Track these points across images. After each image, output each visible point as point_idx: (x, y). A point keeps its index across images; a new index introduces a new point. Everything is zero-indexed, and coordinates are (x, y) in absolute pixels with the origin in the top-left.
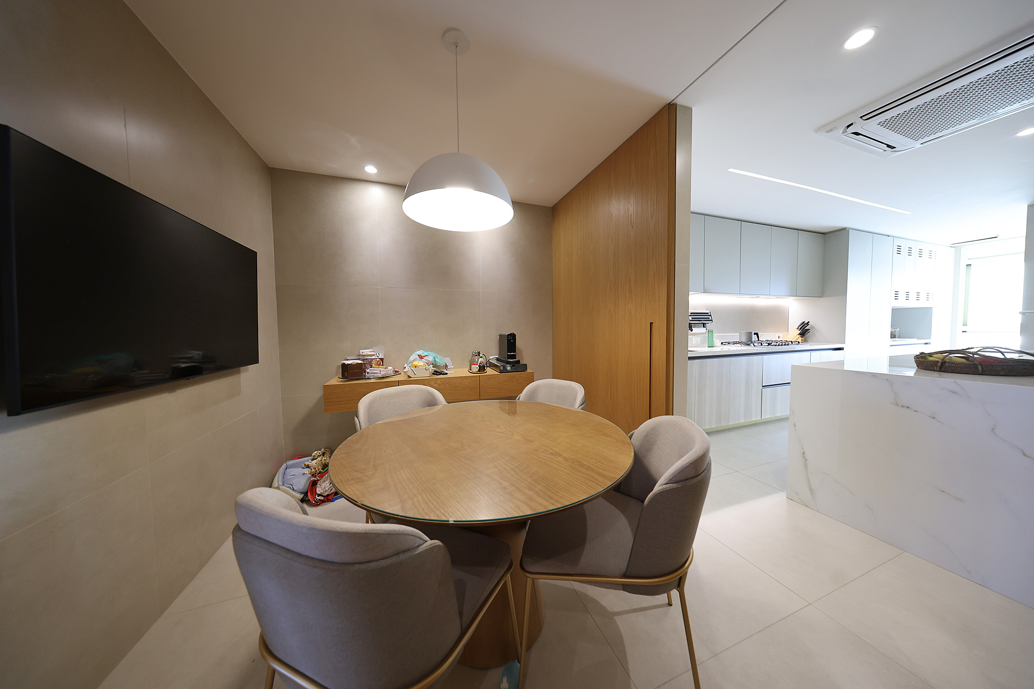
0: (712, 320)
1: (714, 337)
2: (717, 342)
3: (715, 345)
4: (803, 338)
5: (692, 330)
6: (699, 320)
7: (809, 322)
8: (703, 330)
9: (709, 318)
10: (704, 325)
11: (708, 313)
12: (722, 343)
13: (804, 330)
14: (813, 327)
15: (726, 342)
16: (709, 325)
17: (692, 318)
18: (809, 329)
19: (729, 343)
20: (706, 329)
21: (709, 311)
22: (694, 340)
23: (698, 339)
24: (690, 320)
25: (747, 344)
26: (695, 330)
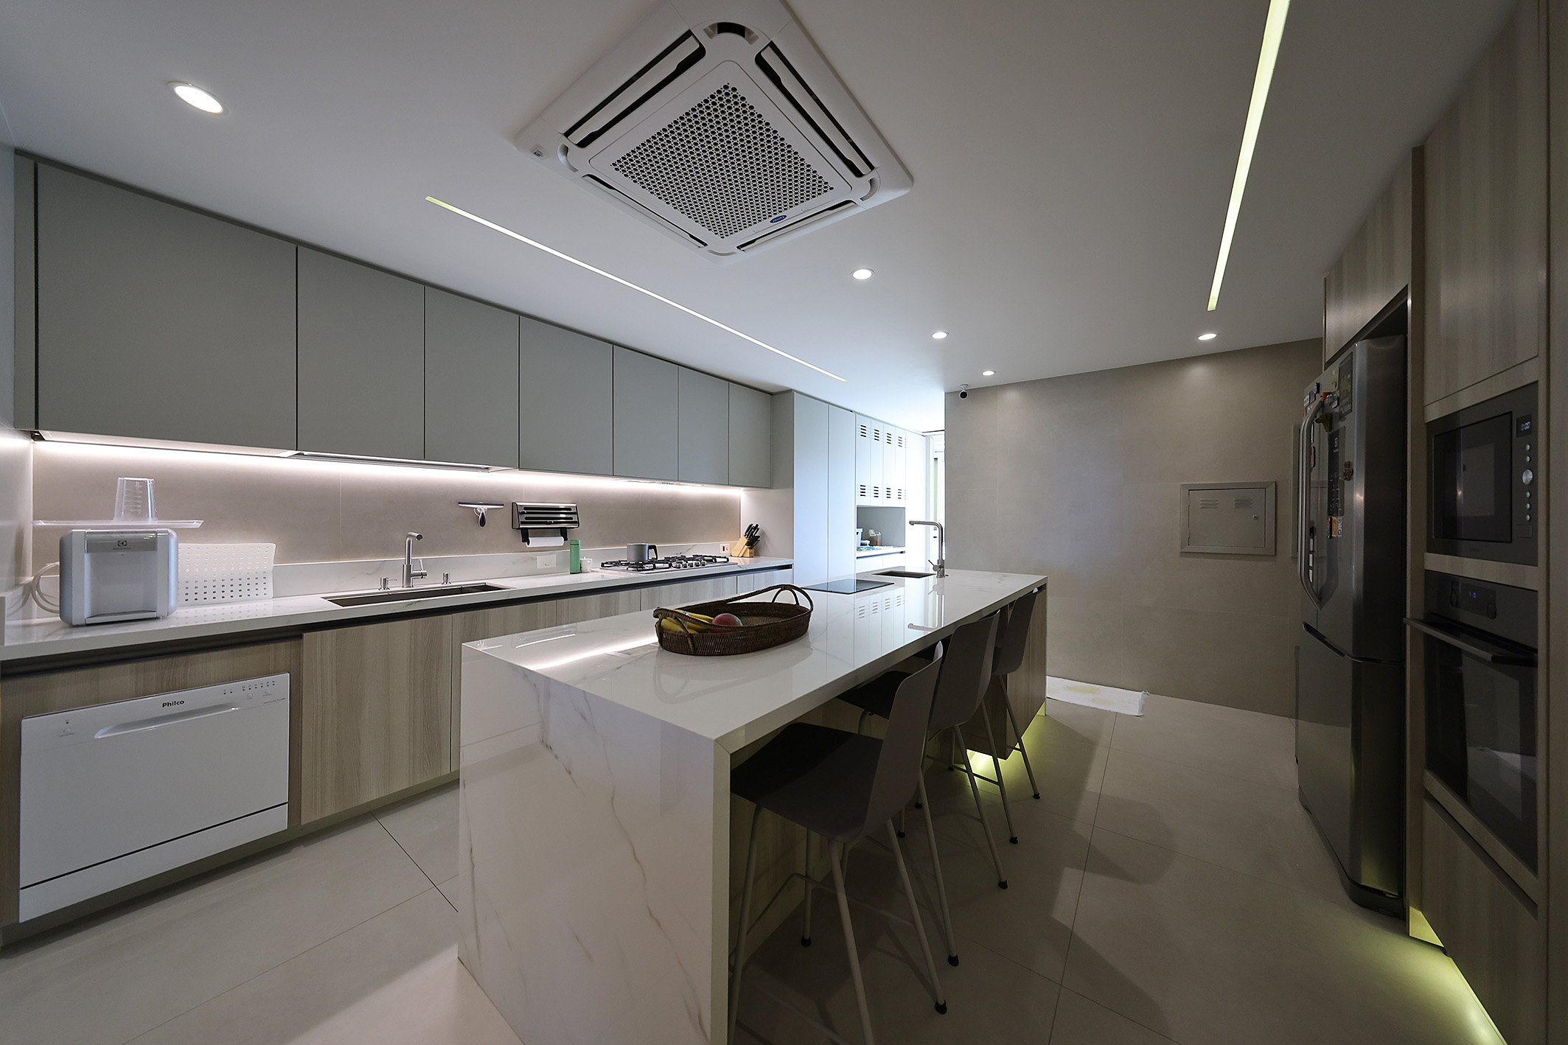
0: (579, 523)
1: (581, 554)
2: (587, 562)
3: (586, 570)
4: (753, 551)
5: (529, 543)
6: (547, 523)
7: (757, 525)
8: (559, 541)
9: (572, 518)
10: (563, 533)
11: (570, 509)
12: (602, 565)
13: (753, 538)
14: (763, 533)
15: (607, 563)
16: (575, 532)
17: (526, 518)
18: (759, 537)
19: (618, 564)
20: (566, 539)
21: (575, 505)
22: (541, 560)
23: (552, 559)
24: (523, 523)
25: (639, 566)
26: (535, 542)
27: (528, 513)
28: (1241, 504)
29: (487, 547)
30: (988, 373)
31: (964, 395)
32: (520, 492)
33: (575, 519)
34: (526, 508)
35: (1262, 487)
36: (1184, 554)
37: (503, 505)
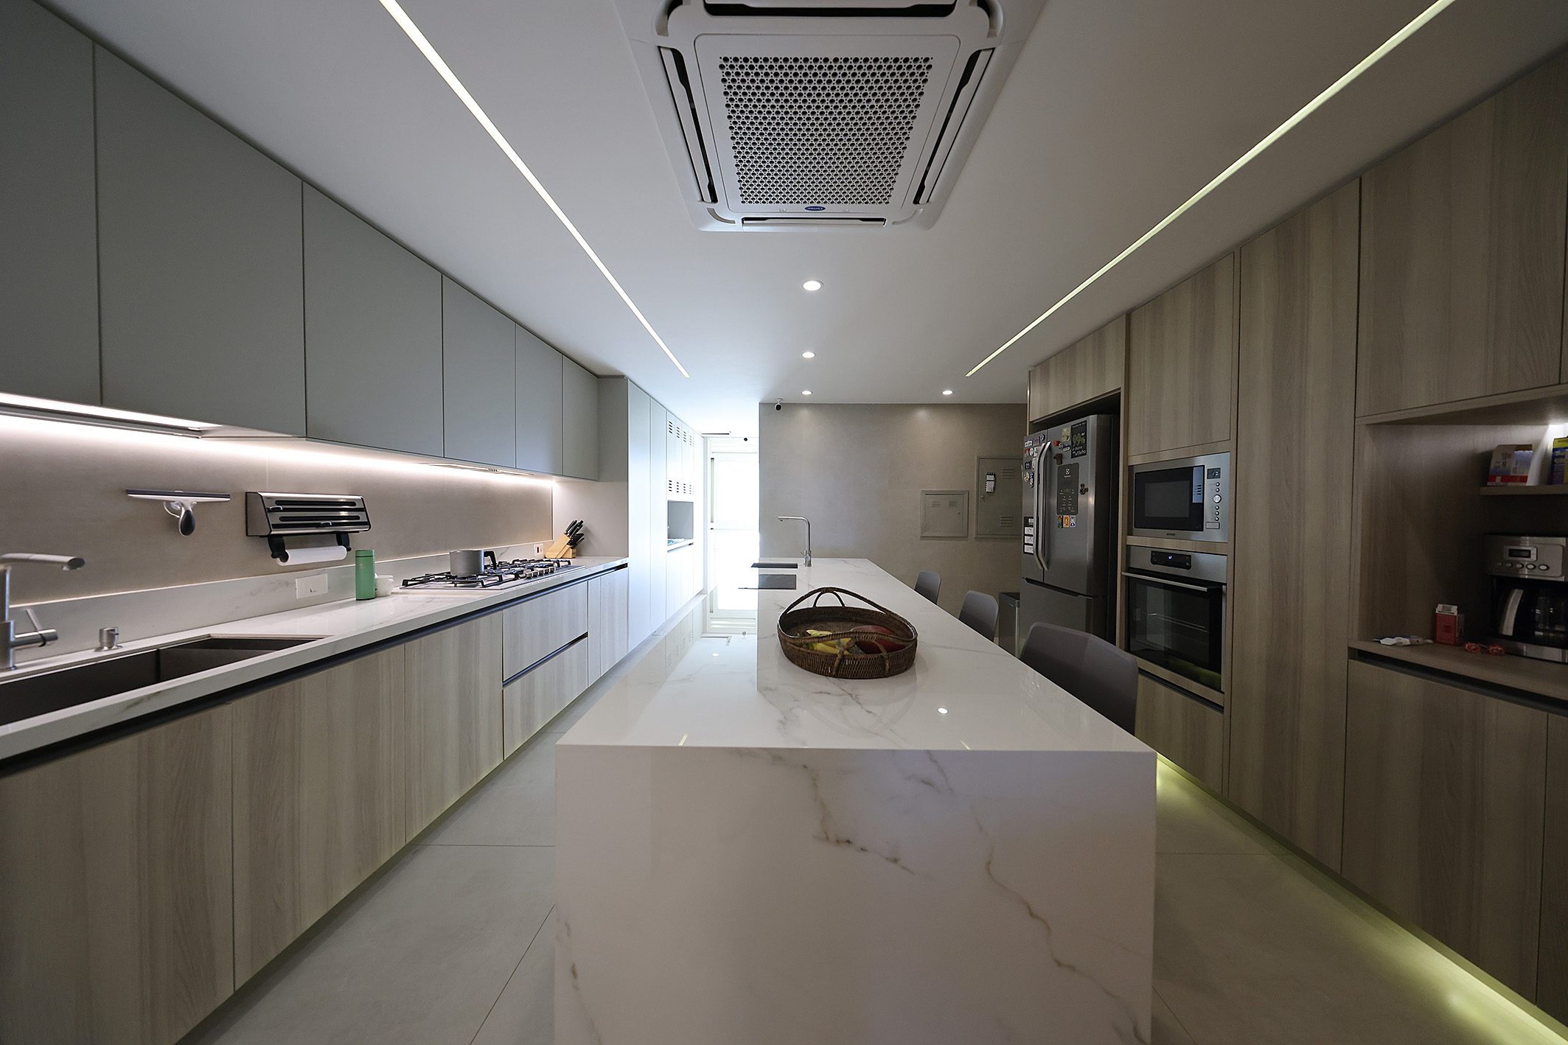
0: (367, 523)
1: (373, 569)
2: (386, 580)
3: (381, 590)
4: (575, 550)
5: (285, 558)
6: (318, 526)
7: (582, 522)
8: (340, 553)
9: (358, 518)
10: (342, 539)
11: (355, 504)
12: (405, 583)
13: (576, 537)
14: (587, 530)
15: (414, 580)
16: (360, 538)
17: (282, 518)
18: (583, 535)
19: (426, 580)
20: (349, 550)
21: (359, 497)
22: (302, 586)
23: (321, 581)
24: (276, 526)
25: (469, 580)
26: (296, 556)
27: (285, 510)
28: (952, 504)
29: (192, 572)
30: (807, 393)
31: (778, 408)
32: (259, 473)
33: (363, 519)
34: (280, 502)
35: (961, 493)
36: (923, 538)
37: (227, 496)
